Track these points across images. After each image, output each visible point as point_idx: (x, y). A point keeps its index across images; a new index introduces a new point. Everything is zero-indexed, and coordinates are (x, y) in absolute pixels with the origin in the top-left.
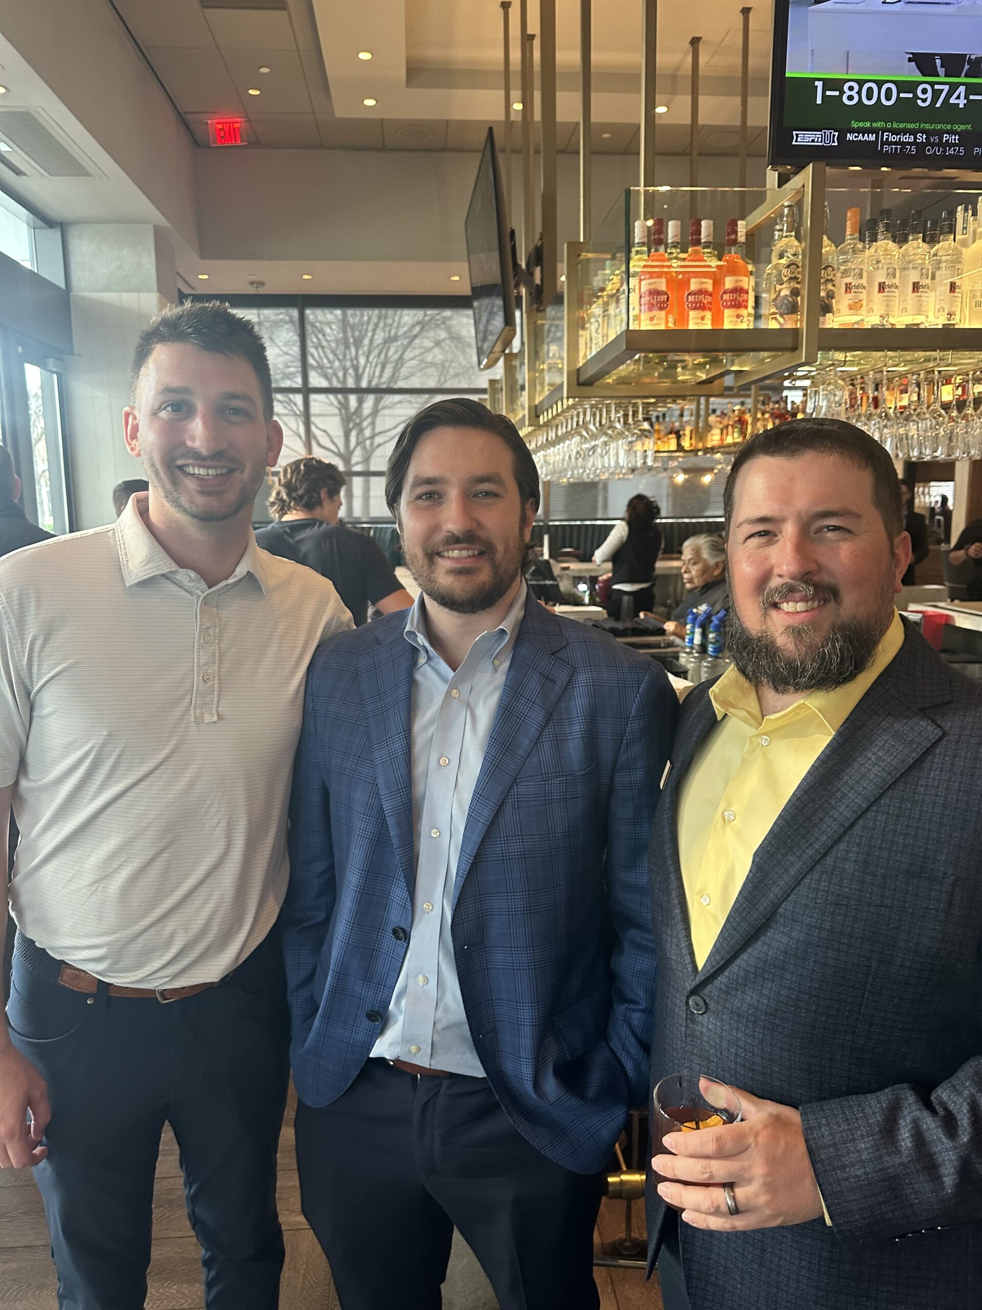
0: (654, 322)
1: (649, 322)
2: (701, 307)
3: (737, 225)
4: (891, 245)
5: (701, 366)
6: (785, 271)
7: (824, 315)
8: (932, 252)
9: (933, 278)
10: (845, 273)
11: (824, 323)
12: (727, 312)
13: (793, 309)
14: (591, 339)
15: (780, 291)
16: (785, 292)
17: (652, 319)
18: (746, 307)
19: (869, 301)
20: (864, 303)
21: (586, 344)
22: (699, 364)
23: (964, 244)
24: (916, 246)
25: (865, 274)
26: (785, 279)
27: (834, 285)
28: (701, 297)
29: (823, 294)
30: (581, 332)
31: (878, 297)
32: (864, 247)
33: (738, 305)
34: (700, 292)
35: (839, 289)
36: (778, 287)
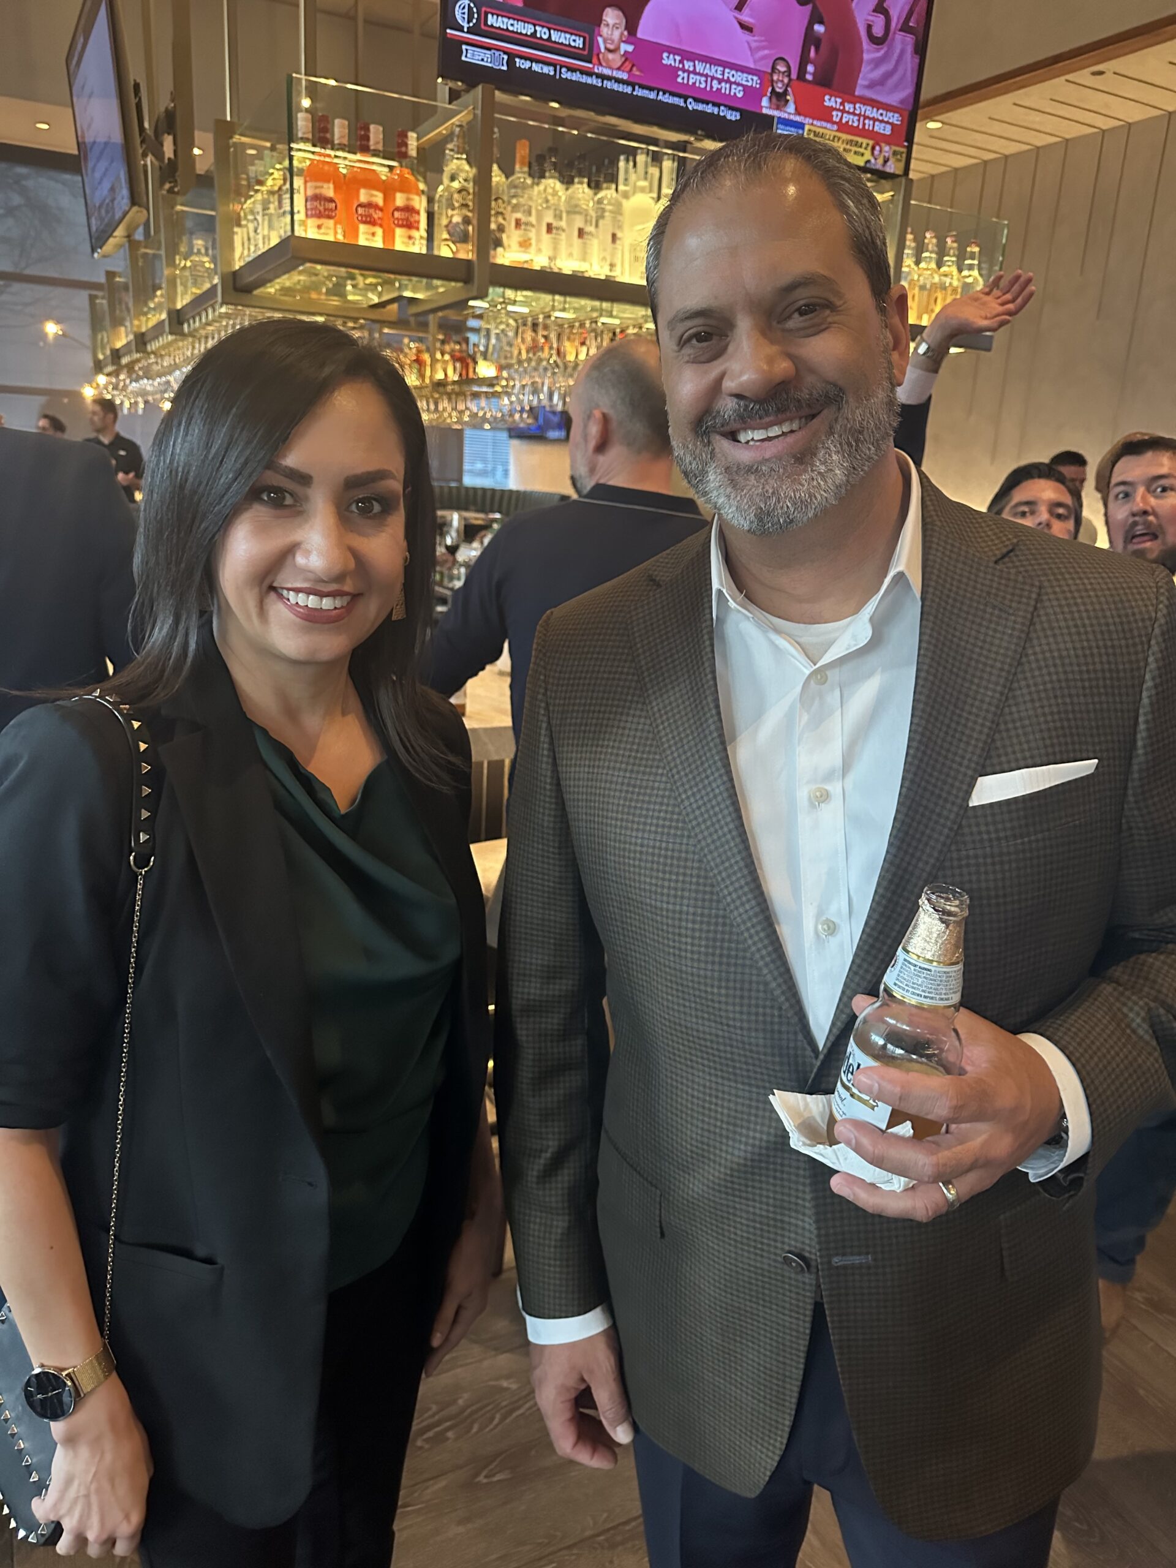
0: (322, 231)
1: (316, 230)
2: (371, 222)
3: (406, 136)
4: (558, 186)
5: (372, 287)
6: (456, 196)
7: (495, 249)
8: (596, 198)
9: (597, 226)
10: (515, 208)
11: (494, 257)
12: (399, 232)
13: (464, 238)
14: (249, 239)
15: (452, 216)
16: (457, 219)
17: (319, 227)
18: (418, 229)
19: (539, 241)
20: (533, 242)
21: (243, 244)
22: (370, 284)
23: (626, 196)
24: (581, 190)
25: (534, 212)
26: (457, 205)
27: (504, 219)
28: (372, 211)
29: (493, 226)
30: (236, 229)
31: (546, 237)
32: (533, 184)
33: (410, 225)
34: (370, 205)
35: (509, 224)
36: (450, 212)
